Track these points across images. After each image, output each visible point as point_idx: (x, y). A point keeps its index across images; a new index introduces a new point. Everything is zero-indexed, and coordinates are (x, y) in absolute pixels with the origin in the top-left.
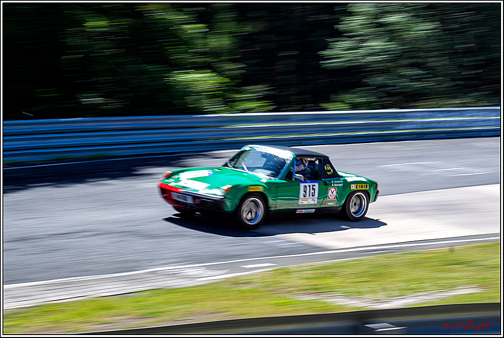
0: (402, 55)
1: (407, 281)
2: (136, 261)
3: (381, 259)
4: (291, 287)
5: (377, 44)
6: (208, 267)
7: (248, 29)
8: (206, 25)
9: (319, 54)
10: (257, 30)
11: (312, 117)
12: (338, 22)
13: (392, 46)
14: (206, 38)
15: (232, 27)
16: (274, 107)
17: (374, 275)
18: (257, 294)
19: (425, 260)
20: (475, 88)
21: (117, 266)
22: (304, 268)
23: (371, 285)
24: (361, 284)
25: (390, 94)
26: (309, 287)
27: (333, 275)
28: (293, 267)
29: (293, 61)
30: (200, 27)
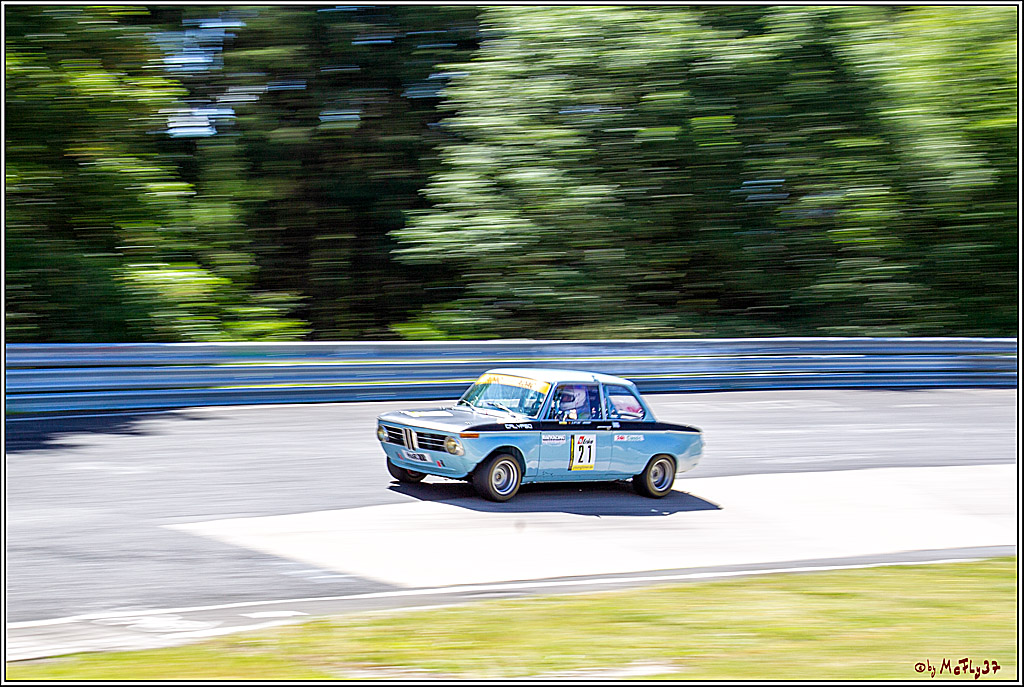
0: (543, 243)
1: (542, 649)
2: (56, 601)
3: (493, 608)
4: (332, 654)
5: (497, 222)
6: (186, 616)
7: (265, 191)
8: (191, 185)
9: (390, 237)
10: (280, 195)
11: (378, 350)
12: (425, 182)
13: (524, 225)
14: (188, 207)
15: (238, 188)
16: (309, 331)
17: (482, 638)
18: (271, 665)
19: (577, 612)
20: (668, 305)
21: (23, 609)
22: (355, 621)
23: (475, 654)
24: (457, 652)
25: (517, 314)
26: (365, 656)
27: (408, 635)
28: (335, 618)
29: (345, 252)
30: (181, 188)
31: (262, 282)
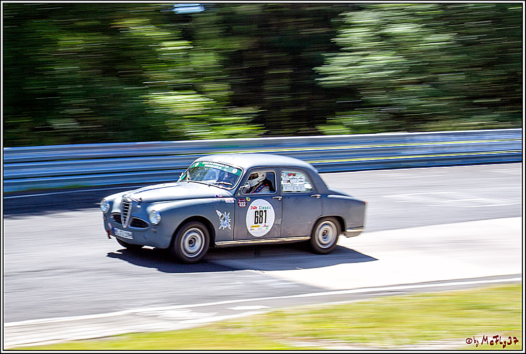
0: (413, 71)
1: (419, 327)
2: (114, 301)
3: (387, 302)
4: (286, 332)
5: (381, 59)
7: (236, 44)
8: (190, 42)
9: (314, 71)
10: (245, 47)
11: (309, 142)
12: (335, 35)
13: (399, 59)
15: (219, 43)
16: (266, 131)
17: (380, 321)
18: (248, 339)
19: (441, 304)
20: (493, 107)
21: (94, 306)
22: (300, 311)
23: (376, 331)
24: (365, 330)
25: (398, 116)
26: (307, 333)
27: (334, 319)
28: (286, 309)
29: (286, 80)
30: (183, 45)
31: (236, 102)
